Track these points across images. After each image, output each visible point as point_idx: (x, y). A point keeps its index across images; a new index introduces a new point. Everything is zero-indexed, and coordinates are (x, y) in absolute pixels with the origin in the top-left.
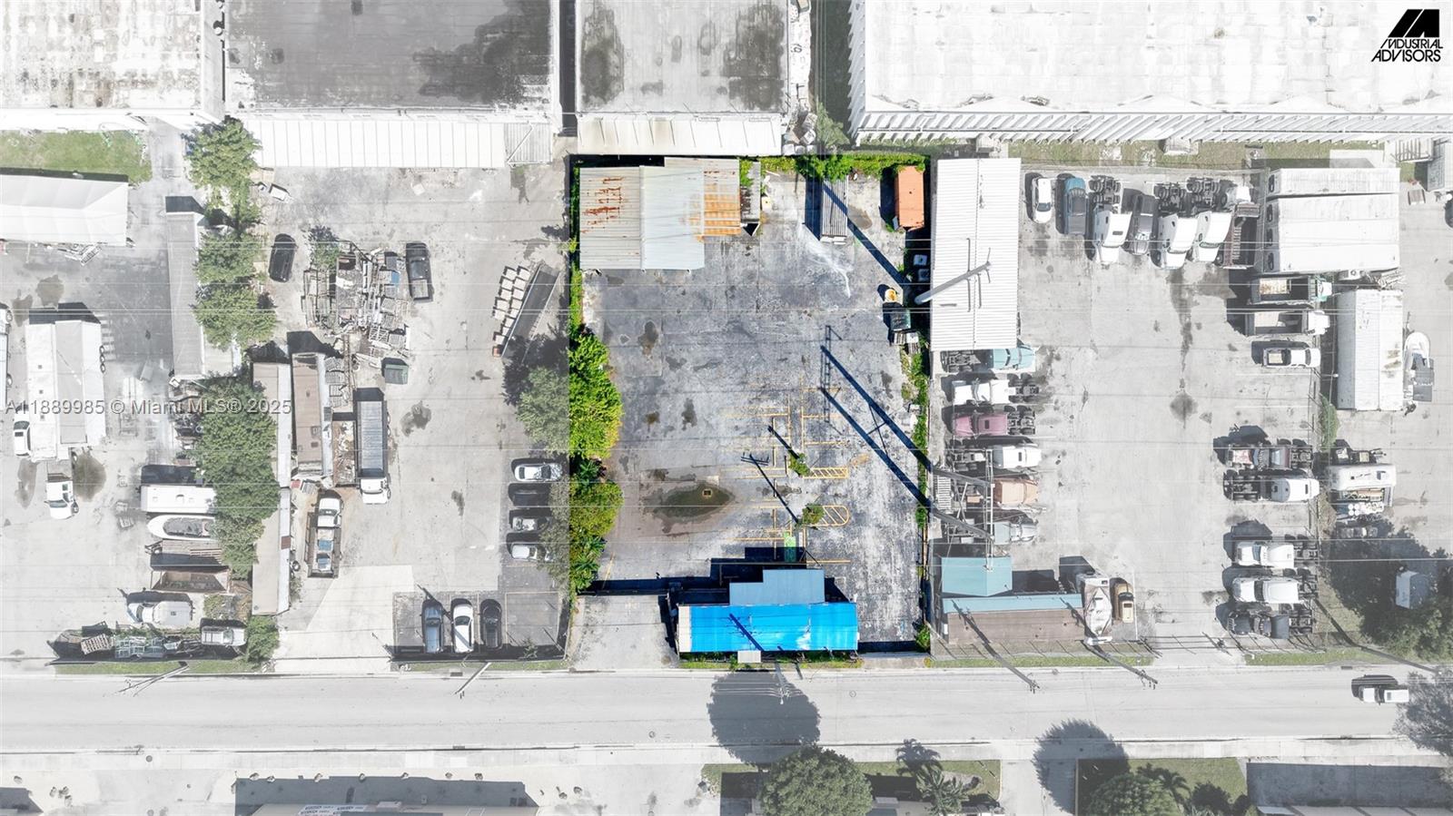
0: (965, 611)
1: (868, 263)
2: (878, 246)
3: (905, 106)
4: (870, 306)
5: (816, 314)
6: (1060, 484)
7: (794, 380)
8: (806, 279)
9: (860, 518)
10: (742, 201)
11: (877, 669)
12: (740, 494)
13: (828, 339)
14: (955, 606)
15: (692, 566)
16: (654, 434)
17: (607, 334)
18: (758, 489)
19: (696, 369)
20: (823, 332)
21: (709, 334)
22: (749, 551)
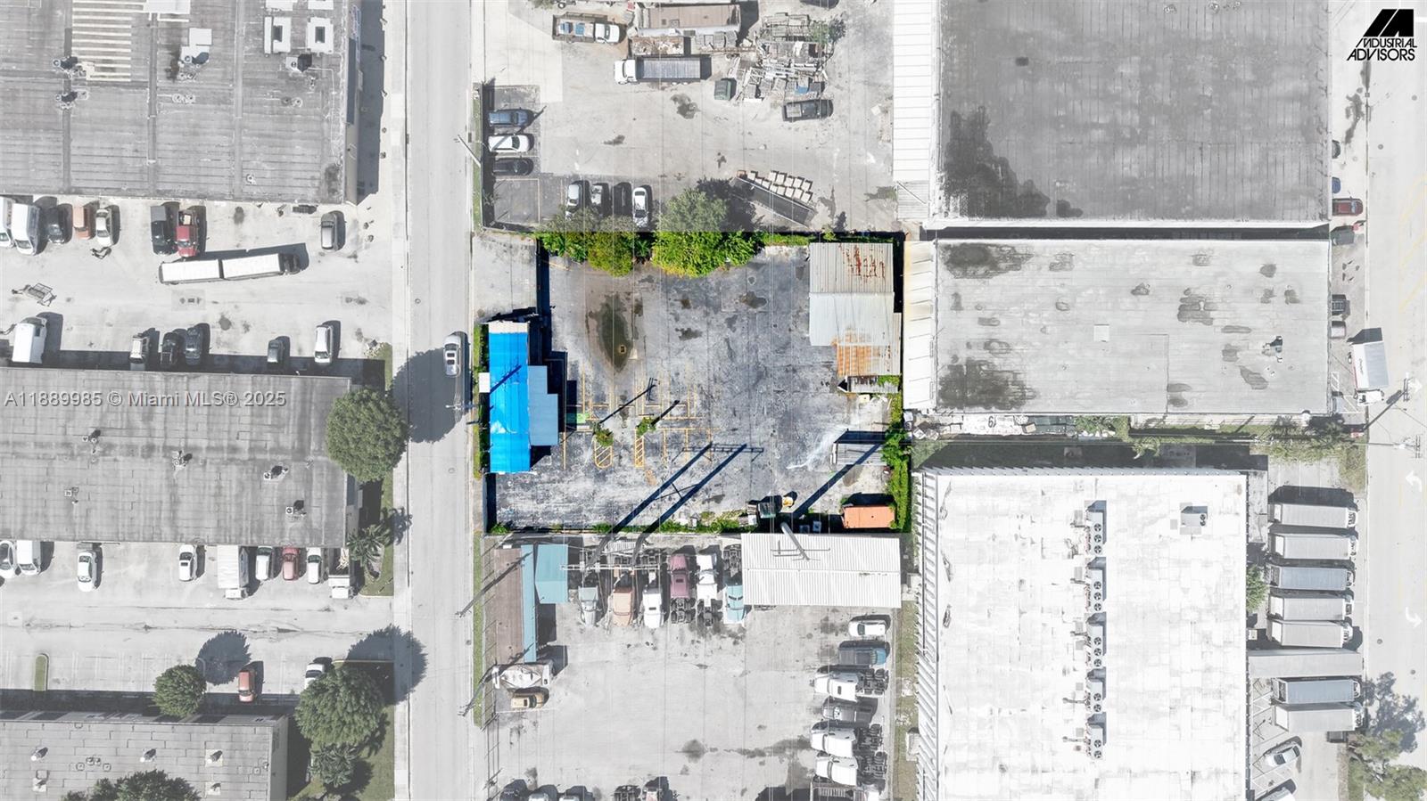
0: (523, 562)
1: (815, 483)
2: (830, 491)
3: (942, 508)
4: (779, 485)
5: (773, 440)
6: (629, 646)
7: (718, 422)
8: (802, 432)
9: (601, 477)
10: (866, 377)
11: (473, 491)
12: (621, 377)
13: (752, 450)
14: (528, 555)
15: (560, 336)
16: (672, 305)
17: (757, 266)
18: (626, 392)
19: (727, 340)
20: (758, 445)
21: (757, 351)
22: (573, 384)
